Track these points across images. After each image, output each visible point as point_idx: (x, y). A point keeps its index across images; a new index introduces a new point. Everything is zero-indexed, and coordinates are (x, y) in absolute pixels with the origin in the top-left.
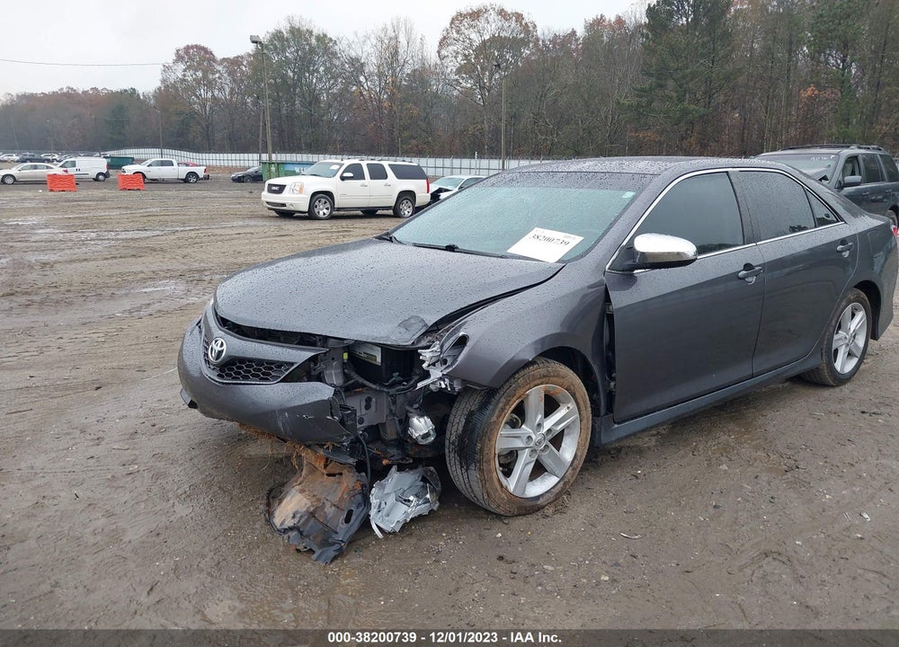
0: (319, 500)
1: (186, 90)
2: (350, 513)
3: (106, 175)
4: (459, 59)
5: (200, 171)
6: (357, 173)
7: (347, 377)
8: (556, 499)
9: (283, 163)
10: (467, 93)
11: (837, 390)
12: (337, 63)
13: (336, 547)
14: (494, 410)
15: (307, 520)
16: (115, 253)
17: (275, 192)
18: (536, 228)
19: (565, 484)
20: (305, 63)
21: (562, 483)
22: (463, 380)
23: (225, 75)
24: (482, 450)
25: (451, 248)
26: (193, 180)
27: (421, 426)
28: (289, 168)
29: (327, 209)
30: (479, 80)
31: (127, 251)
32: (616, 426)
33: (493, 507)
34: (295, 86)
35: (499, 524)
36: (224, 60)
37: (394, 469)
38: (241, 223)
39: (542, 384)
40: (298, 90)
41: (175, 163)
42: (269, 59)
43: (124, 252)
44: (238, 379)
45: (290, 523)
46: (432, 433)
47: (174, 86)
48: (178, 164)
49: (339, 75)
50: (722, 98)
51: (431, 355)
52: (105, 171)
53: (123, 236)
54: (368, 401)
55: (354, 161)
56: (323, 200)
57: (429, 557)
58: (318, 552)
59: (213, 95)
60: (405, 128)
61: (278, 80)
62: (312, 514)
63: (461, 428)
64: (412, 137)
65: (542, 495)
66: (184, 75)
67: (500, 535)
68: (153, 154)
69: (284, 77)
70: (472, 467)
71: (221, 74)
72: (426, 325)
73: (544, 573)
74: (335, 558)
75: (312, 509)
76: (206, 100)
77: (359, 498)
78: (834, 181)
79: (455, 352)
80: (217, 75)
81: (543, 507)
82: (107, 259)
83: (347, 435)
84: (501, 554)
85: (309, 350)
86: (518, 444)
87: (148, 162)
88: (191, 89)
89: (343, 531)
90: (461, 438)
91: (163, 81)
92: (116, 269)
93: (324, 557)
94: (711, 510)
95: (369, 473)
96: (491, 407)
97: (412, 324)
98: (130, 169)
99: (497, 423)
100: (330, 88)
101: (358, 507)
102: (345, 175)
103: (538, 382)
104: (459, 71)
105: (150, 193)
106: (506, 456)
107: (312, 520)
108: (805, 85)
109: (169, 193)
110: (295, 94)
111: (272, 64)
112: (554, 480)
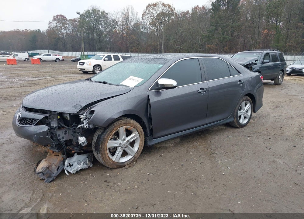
0: (51, 164)
1: (57, 30)
2: (59, 167)
3: (28, 59)
4: (149, 20)
5: (60, 58)
6: (109, 58)
7: (59, 124)
8: (131, 163)
9: (88, 55)
10: (153, 32)
11: (241, 129)
12: (108, 21)
13: (52, 178)
14: (106, 135)
15: (46, 170)
16: (22, 85)
17: (81, 65)
18: (131, 76)
19: (135, 158)
20: (97, 21)
21: (133, 158)
22: (93, 125)
23: (70, 25)
24: (101, 147)
25: (104, 83)
26: (58, 61)
27: (82, 140)
28: (90, 57)
29: (99, 70)
30: (156, 27)
31: (26, 85)
32: (154, 139)
33: (107, 165)
34: (94, 29)
35: (110, 171)
36: (70, 20)
37: (76, 154)
38: (69, 75)
39: (124, 126)
40: (95, 30)
41: (52, 55)
42: (85, 19)
43: (25, 85)
44: (24, 124)
45: (40, 171)
46: (85, 142)
47: (53, 29)
48: (53, 55)
49: (109, 25)
50: (237, 33)
51: (83, 116)
52: (28, 58)
53: (28, 79)
54: (66, 132)
55: (109, 54)
56: (98, 68)
57: (82, 181)
58: (46, 179)
59: (66, 32)
60: (131, 43)
61: (88, 27)
62: (48, 168)
63: (96, 141)
64: (133, 46)
65: (126, 162)
66: (56, 25)
67: (108, 174)
68: (45, 52)
69: (90, 26)
70: (99, 153)
71: (69, 25)
72: (82, 107)
73: (118, 185)
74: (51, 181)
75: (48, 166)
76: (64, 33)
77: (62, 163)
78: (260, 61)
79: (90, 115)
80: (68, 25)
81: (126, 165)
82: (19, 87)
83: (54, 143)
84: (106, 180)
85: (44, 115)
86: (116, 145)
87: (43, 55)
88: (59, 30)
89: (55, 173)
90: (96, 143)
91: (49, 27)
92: (20, 91)
93: (48, 181)
94: (181, 166)
95: (66, 155)
96: (105, 133)
97: (77, 106)
98: (36, 57)
99: (107, 139)
100: (106, 30)
101: (61, 165)
102: (105, 59)
103: (122, 125)
104: (150, 24)
105: (42, 65)
106: (113, 149)
107: (48, 170)
108: (264, 29)
109: (49, 65)
110: (94, 32)
111: (86, 21)
112: (131, 157)
